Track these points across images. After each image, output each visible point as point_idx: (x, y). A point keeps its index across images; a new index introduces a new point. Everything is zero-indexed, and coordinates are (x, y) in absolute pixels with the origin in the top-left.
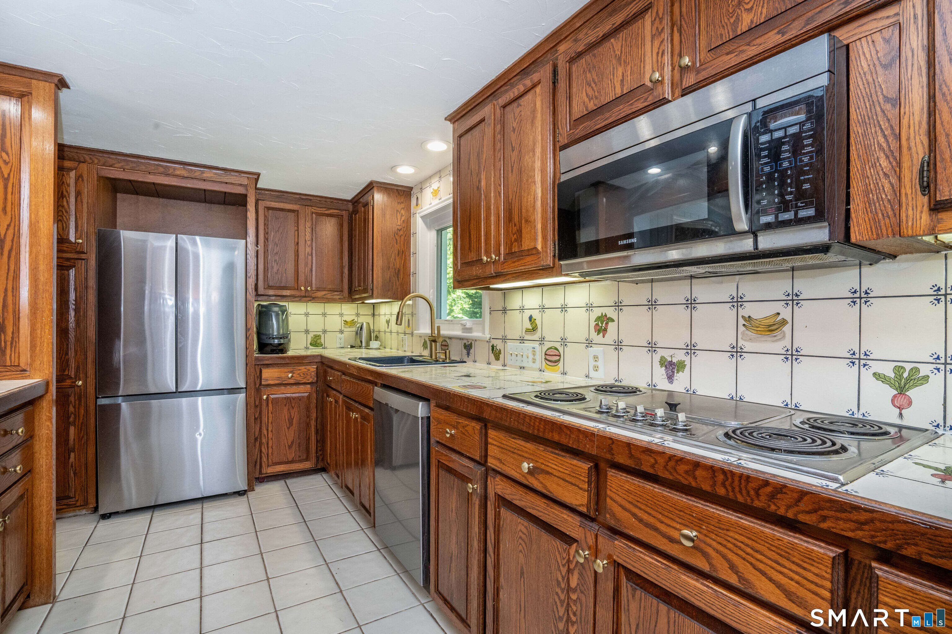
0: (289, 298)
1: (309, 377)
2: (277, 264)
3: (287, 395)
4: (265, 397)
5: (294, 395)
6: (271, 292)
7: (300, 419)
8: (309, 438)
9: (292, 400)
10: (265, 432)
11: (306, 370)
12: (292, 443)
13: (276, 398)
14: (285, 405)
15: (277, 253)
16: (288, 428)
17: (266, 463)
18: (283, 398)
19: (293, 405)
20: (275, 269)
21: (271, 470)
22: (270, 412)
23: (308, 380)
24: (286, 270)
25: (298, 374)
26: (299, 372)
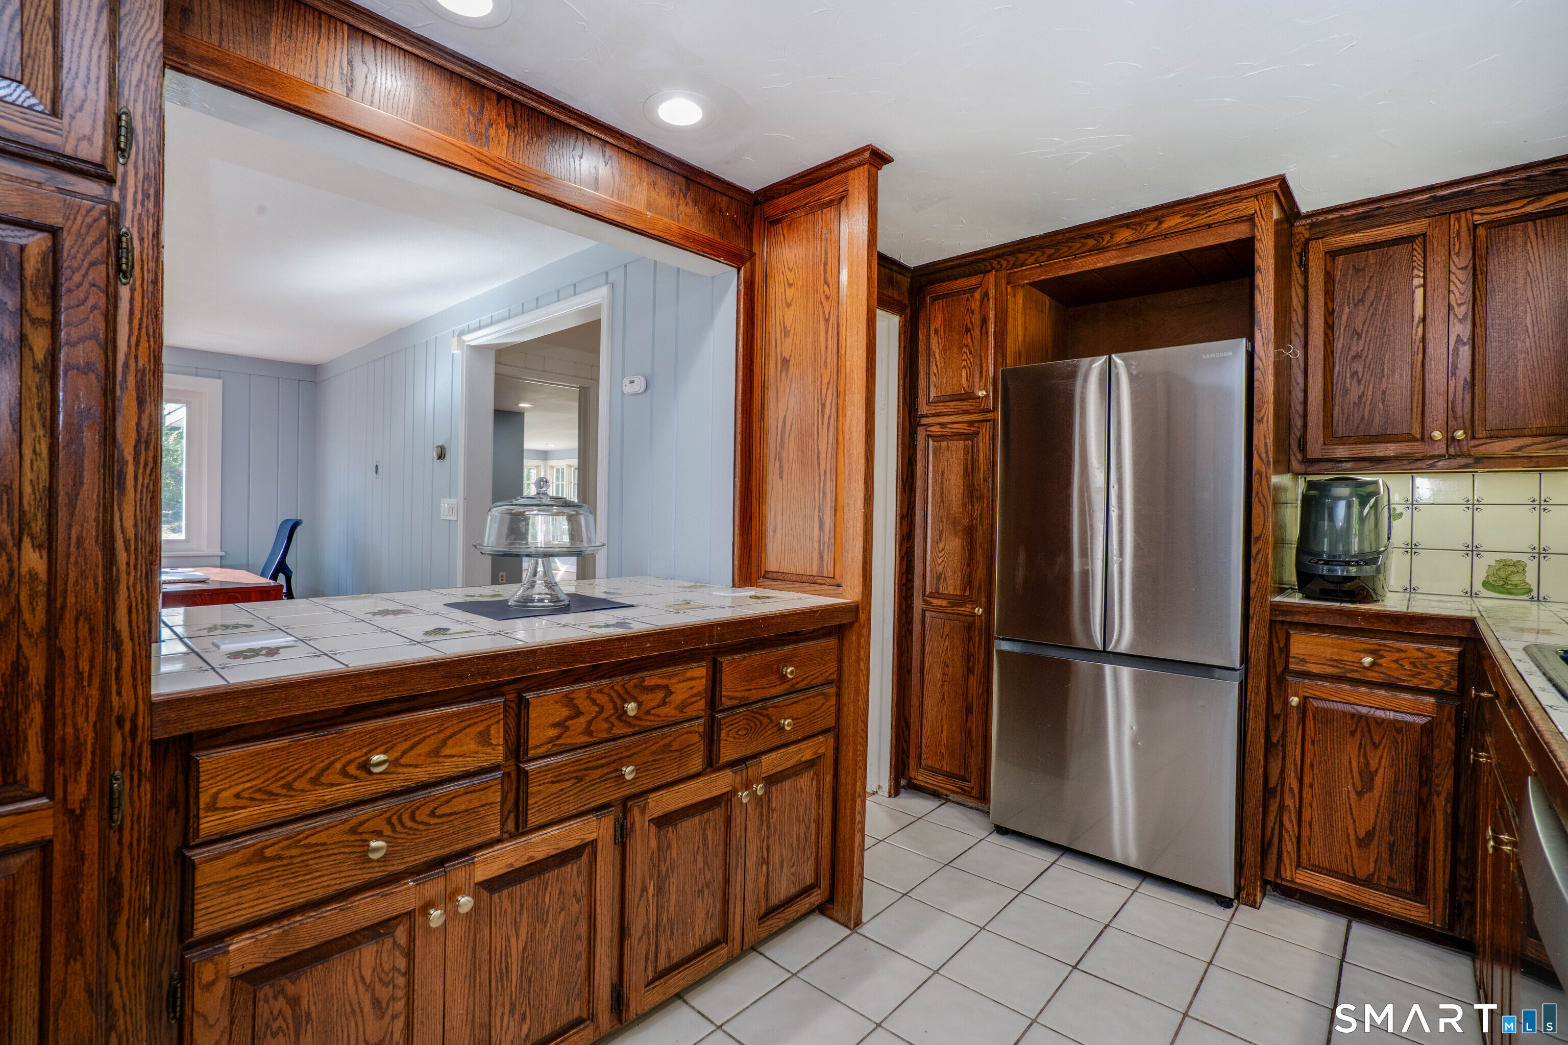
0: (1395, 463)
1: (1430, 675)
2: (1359, 382)
3: (1360, 709)
4: (1295, 701)
5: (1380, 714)
6: (1341, 452)
7: (1397, 782)
8: (1426, 842)
9: (1373, 726)
10: (1295, 785)
11: (1420, 655)
12: (1370, 834)
13: (1326, 711)
14: (1353, 733)
15: (1357, 356)
16: (1360, 794)
17: (1294, 856)
18: (1345, 714)
19: (1377, 739)
20: (1353, 396)
21: (1306, 879)
22: (1308, 738)
23: (1429, 683)
24: (1384, 392)
25: (1396, 661)
26: (1396, 656)
